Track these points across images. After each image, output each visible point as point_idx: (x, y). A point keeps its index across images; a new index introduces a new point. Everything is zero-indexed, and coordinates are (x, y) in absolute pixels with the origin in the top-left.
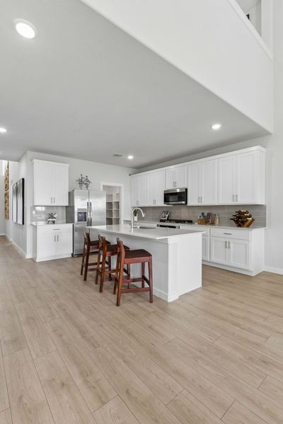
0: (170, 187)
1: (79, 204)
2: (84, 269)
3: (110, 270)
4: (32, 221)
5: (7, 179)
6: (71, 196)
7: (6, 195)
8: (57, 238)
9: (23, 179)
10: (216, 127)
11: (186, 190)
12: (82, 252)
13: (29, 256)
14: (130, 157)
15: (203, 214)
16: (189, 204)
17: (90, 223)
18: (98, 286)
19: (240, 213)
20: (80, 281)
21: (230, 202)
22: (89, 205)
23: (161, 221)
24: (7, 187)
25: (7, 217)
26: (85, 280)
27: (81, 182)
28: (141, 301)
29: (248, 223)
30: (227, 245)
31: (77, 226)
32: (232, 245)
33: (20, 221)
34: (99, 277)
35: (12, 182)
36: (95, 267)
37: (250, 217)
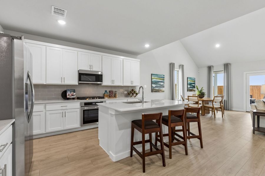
15: (106, 91)
16: (103, 84)
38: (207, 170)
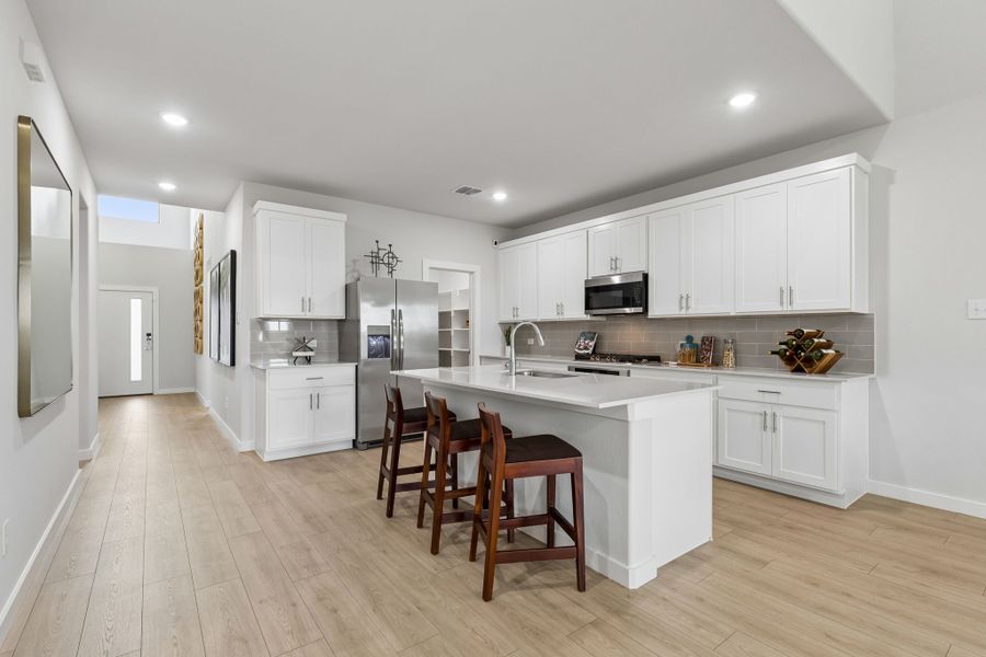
0: (600, 270)
1: (372, 316)
2: (386, 483)
3: (455, 487)
4: (253, 357)
5: (199, 258)
6: (350, 295)
7: (198, 295)
8: (315, 402)
9: (233, 254)
10: (742, 101)
11: (646, 276)
12: (382, 437)
13: (245, 445)
14: (500, 196)
15: (689, 339)
16: (652, 313)
17: (398, 363)
18: (427, 533)
19: (798, 334)
20: (376, 516)
21: (771, 307)
22: (397, 316)
23: (579, 357)
24: (198, 277)
25: (198, 348)
26: (390, 514)
27: (375, 260)
28: (550, 586)
29: (825, 361)
30: (768, 423)
31: (368, 369)
32: (781, 423)
33: (226, 358)
34: (429, 510)
35: (209, 263)
36: (418, 477)
37: (828, 345)
38: (351, 566)
